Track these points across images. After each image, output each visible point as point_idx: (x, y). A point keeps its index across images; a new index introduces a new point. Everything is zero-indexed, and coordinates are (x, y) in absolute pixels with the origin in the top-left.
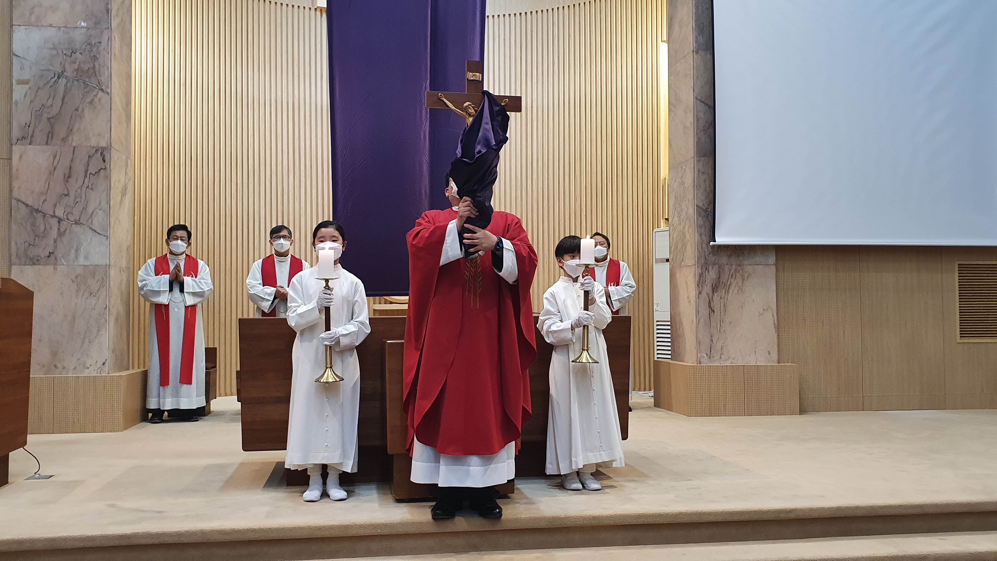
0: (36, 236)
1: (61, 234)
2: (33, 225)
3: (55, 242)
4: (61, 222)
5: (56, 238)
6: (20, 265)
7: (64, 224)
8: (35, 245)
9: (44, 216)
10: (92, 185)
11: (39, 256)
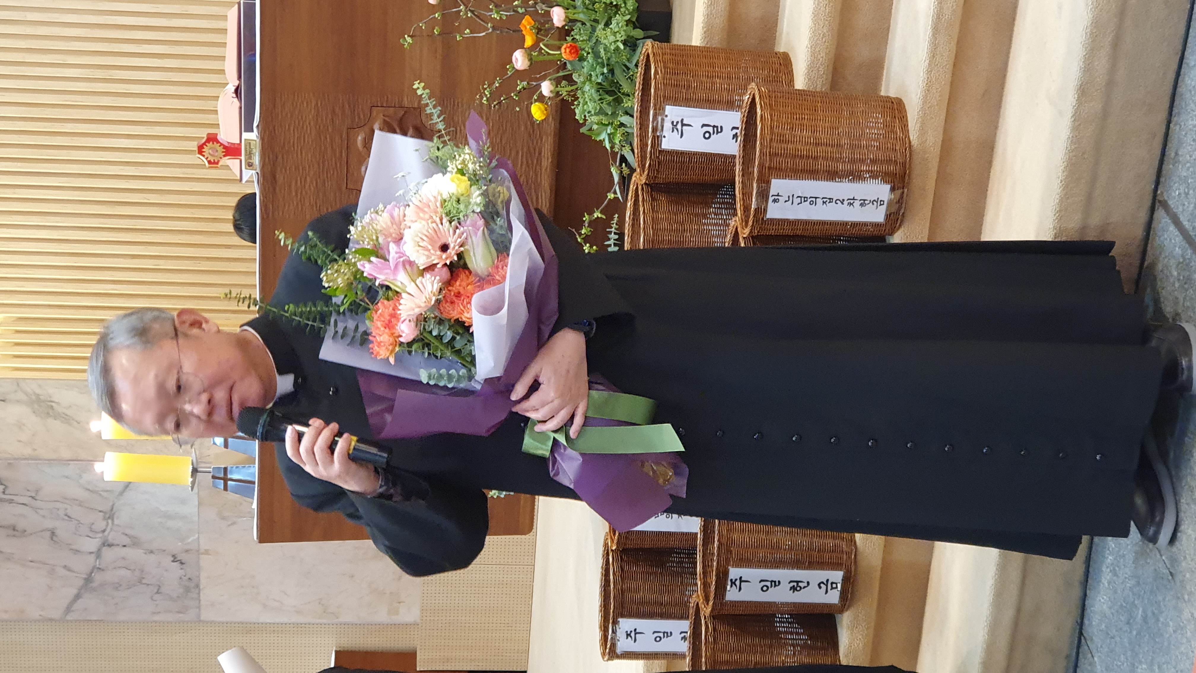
0: (140, 582)
1: (135, 542)
2: (117, 587)
3: (152, 552)
4: (110, 540)
5: (142, 551)
6: (199, 607)
7: (111, 538)
8: (158, 583)
9: (100, 569)
10: (28, 490)
11: (181, 578)
